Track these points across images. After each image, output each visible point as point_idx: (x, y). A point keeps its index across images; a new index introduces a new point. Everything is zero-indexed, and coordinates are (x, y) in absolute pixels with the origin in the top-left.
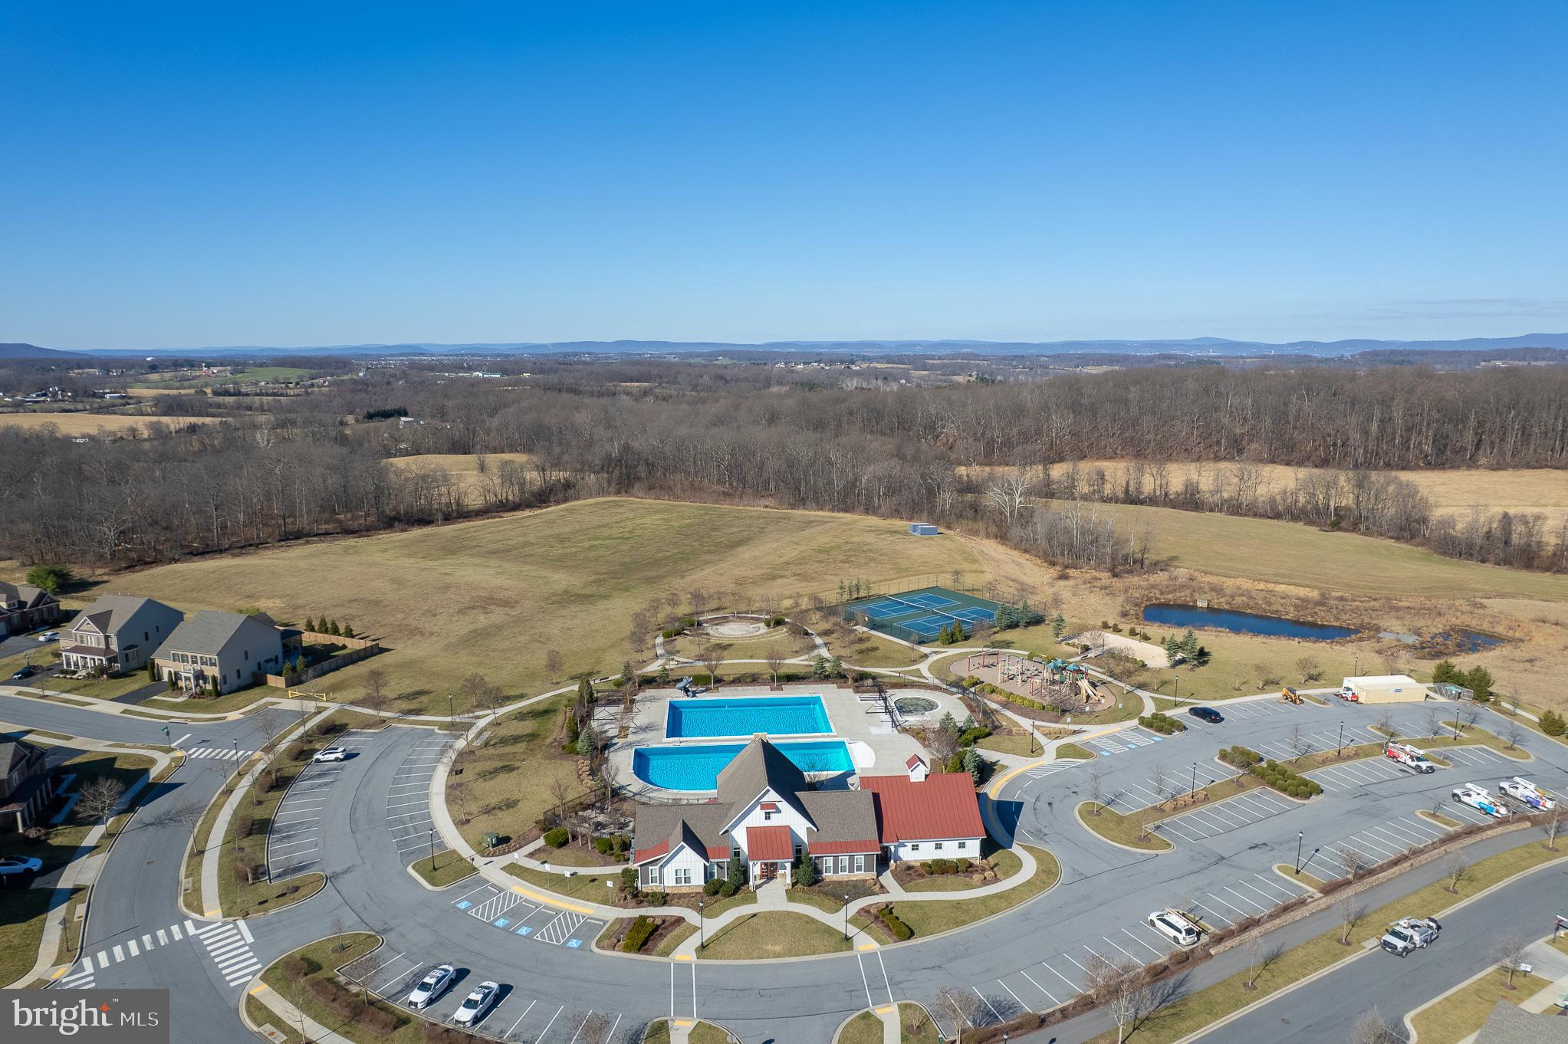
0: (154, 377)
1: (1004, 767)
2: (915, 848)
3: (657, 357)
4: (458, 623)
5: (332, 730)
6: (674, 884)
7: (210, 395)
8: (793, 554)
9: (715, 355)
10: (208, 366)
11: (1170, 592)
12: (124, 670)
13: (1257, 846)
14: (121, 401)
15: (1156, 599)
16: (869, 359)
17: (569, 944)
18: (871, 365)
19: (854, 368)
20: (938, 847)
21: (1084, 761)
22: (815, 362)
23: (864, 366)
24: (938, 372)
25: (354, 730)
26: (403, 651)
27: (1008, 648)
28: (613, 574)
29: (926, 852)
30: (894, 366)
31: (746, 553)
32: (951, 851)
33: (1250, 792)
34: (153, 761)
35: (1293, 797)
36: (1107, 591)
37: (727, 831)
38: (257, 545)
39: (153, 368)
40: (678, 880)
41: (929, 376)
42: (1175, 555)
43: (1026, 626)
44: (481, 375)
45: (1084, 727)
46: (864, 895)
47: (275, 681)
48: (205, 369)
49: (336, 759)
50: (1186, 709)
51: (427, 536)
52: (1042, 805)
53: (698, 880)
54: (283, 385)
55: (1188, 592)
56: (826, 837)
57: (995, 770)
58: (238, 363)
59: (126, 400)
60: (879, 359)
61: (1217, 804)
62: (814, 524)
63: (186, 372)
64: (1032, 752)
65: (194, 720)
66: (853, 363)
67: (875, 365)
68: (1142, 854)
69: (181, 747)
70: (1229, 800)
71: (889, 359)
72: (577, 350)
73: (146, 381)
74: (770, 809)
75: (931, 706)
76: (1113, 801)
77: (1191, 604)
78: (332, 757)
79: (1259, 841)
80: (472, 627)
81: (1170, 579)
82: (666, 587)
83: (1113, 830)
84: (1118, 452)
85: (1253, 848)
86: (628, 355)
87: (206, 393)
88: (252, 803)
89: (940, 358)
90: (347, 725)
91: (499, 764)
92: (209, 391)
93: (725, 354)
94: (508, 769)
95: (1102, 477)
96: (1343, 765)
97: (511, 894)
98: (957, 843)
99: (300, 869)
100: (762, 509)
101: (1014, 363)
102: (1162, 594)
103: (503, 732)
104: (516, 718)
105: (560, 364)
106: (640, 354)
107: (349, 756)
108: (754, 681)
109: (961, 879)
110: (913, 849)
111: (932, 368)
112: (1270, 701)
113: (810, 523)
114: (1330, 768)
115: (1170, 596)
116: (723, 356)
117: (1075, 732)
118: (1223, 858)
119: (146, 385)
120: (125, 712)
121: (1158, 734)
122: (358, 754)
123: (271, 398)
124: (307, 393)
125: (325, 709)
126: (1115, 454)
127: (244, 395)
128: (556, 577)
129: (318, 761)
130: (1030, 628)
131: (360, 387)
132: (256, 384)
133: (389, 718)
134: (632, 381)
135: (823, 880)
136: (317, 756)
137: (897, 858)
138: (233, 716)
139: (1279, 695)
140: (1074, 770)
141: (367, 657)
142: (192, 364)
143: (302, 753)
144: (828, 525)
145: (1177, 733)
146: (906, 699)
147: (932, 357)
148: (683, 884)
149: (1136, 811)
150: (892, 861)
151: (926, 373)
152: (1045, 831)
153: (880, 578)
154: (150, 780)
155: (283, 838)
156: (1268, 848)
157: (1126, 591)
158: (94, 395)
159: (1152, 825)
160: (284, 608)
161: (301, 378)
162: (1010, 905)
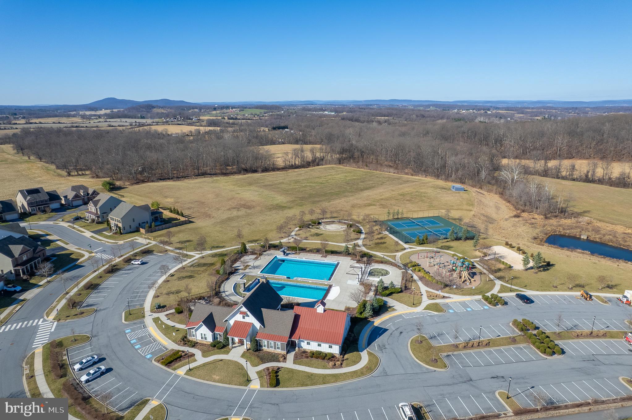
0: (214, 112)
1: (394, 310)
2: (308, 344)
3: (404, 107)
4: (225, 214)
5: (148, 252)
6: (201, 339)
7: (227, 119)
8: (388, 195)
9: (429, 106)
10: (232, 108)
11: (569, 229)
12: (102, 221)
13: (497, 377)
14: (197, 121)
15: (559, 231)
16: (497, 108)
17: (147, 357)
18: (497, 111)
19: (489, 112)
20: (319, 345)
21: (436, 313)
22: (471, 109)
23: (494, 112)
24: (528, 115)
25: (155, 253)
26: (199, 223)
27: (447, 250)
28: (302, 199)
29: (313, 347)
30: (508, 112)
31: (366, 193)
32: (325, 348)
33: (518, 345)
34: (83, 256)
35: (542, 353)
36: (533, 226)
37: (226, 321)
38: (185, 177)
39: (215, 109)
40: (202, 338)
41: (523, 116)
42: (589, 210)
43: (465, 240)
44: (327, 113)
45: (451, 296)
46: (274, 361)
47: (142, 231)
48: (231, 109)
49: (138, 264)
50: (514, 294)
51: (248, 177)
52: (397, 333)
53: (210, 339)
54: (253, 116)
55: (579, 230)
56: (267, 330)
57: (388, 310)
58: (243, 107)
59: (199, 121)
60: (502, 109)
61: (492, 349)
62: (409, 182)
63: (225, 111)
64: (414, 304)
65: (108, 242)
66: (489, 110)
67: (500, 111)
68: (427, 369)
69: (96, 253)
70: (502, 348)
71: (507, 109)
72: (372, 103)
73: (211, 114)
74: (245, 315)
75: (387, 273)
76: (435, 337)
77: (578, 236)
78: (137, 263)
79: (500, 375)
80: (229, 216)
81: (577, 222)
82: (319, 206)
83: (421, 353)
84: (592, 156)
85: (494, 378)
86: (393, 105)
87: (225, 119)
88: (98, 277)
89: (533, 108)
90: (154, 251)
91: (189, 274)
92: (226, 118)
93: (433, 105)
94: (191, 277)
95: (573, 168)
96: (591, 340)
97: (147, 330)
98: (328, 345)
99: (91, 305)
100: (392, 174)
101: (570, 111)
102: (564, 229)
103: (203, 261)
104: (212, 256)
105: (360, 109)
106: (397, 105)
107: (143, 263)
108: (317, 252)
109: (324, 362)
110: (307, 344)
111: (527, 113)
112: (572, 297)
113: (407, 181)
114: (581, 341)
115: (568, 231)
116: (432, 106)
117: (444, 297)
118: (471, 380)
119: (210, 115)
120: (92, 237)
121: (488, 305)
122: (148, 263)
123: (245, 121)
124: (260, 119)
125: (151, 243)
126: (590, 156)
127: (238, 119)
128: (279, 198)
129: (132, 264)
130: (468, 241)
131: (279, 117)
132: (244, 115)
133: (169, 250)
134: (385, 116)
135: (262, 350)
136: (132, 262)
137: (300, 347)
138: (121, 242)
139: (579, 294)
140: (428, 317)
141: (183, 225)
142: (227, 107)
143: (128, 261)
144: (414, 183)
145: (500, 306)
146: (377, 269)
147: (529, 108)
148: (204, 340)
149: (443, 344)
150: (297, 348)
151: (522, 115)
152: (387, 347)
153: (419, 209)
154: (76, 264)
155: (97, 292)
156: (504, 380)
157: (544, 226)
158: (190, 119)
159: (445, 354)
160: (173, 202)
161: (261, 113)
162: (336, 381)
